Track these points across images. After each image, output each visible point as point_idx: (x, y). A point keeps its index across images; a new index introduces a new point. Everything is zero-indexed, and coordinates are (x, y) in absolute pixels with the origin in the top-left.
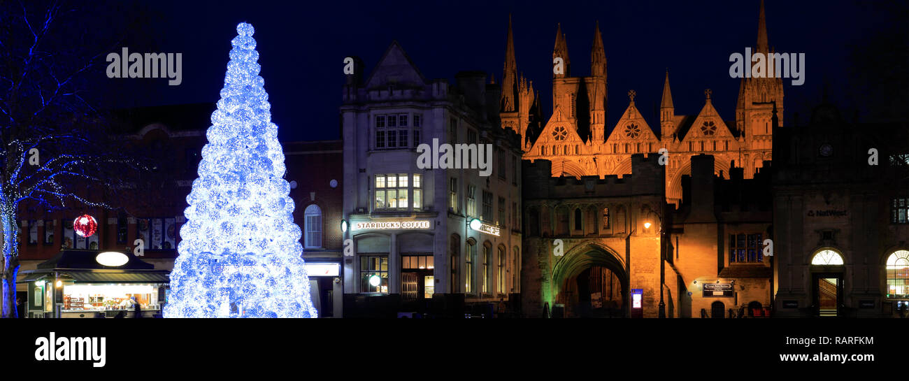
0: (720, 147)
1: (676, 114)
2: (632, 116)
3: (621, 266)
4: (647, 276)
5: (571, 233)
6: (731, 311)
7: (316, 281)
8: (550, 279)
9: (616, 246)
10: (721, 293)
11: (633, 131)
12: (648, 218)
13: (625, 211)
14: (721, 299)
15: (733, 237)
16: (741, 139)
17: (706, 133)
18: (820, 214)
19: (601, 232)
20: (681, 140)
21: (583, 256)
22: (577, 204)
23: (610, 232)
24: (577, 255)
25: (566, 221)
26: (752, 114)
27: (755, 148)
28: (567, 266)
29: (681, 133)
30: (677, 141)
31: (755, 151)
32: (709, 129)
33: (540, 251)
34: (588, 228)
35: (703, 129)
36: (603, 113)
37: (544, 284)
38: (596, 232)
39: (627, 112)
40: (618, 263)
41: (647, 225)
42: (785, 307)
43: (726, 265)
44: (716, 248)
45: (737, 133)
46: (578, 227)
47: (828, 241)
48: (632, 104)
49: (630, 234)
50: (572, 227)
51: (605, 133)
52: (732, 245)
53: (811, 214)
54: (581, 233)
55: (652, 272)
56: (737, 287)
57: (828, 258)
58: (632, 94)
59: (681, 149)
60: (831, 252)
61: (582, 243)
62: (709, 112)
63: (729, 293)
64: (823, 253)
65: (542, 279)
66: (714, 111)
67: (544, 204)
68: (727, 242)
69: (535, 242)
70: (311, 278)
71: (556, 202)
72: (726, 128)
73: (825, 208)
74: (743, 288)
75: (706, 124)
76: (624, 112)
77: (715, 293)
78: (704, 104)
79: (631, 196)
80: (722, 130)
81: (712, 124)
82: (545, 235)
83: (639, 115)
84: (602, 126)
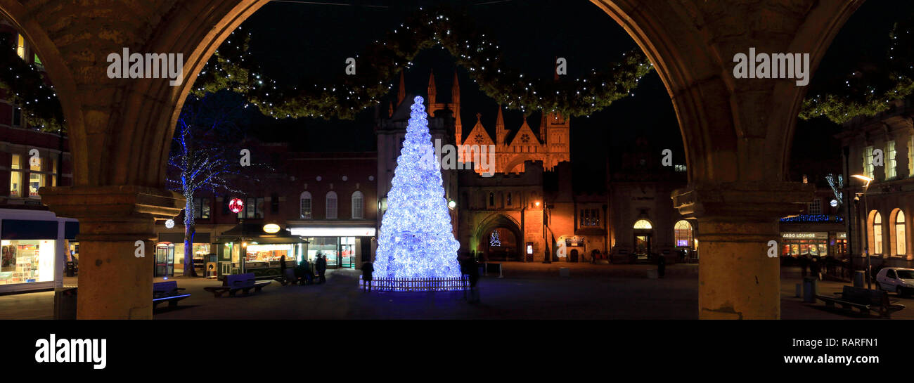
0: (532, 150)
1: (505, 129)
2: (479, 130)
3: (518, 228)
4: (535, 234)
5: (488, 208)
6: (583, 255)
7: (359, 240)
8: (475, 235)
9: (516, 216)
10: (576, 245)
11: (479, 139)
12: (538, 200)
13: (520, 194)
14: (576, 248)
15: (582, 211)
16: (545, 146)
17: (523, 141)
18: (639, 199)
19: (506, 207)
20: (509, 145)
21: (494, 221)
22: (491, 190)
23: (511, 207)
24: (491, 221)
25: (484, 200)
26: (551, 130)
27: (553, 151)
28: (484, 228)
29: (508, 140)
30: (506, 146)
31: (552, 153)
32: (525, 139)
33: (469, 219)
34: (497, 205)
35: (522, 138)
36: (460, 126)
37: (472, 239)
38: (503, 207)
39: (475, 127)
40: (516, 226)
41: (538, 204)
42: (620, 253)
43: (579, 228)
44: (573, 217)
45: (542, 142)
46: (492, 204)
47: (643, 215)
48: (479, 122)
49: (524, 208)
50: (488, 203)
51: (462, 139)
52: (582, 216)
53: (634, 199)
54: (493, 207)
55: (537, 231)
56: (585, 241)
57: (643, 224)
58: (479, 115)
59: (509, 151)
60: (645, 221)
61: (494, 213)
62: (525, 128)
63: (580, 244)
64: (641, 221)
65: (470, 236)
66: (529, 128)
67: (471, 190)
68: (579, 213)
69: (466, 213)
70: (357, 237)
71: (478, 188)
72: (536, 139)
73: (642, 195)
74: (589, 242)
75: (523, 135)
76: (473, 127)
77: (572, 245)
78: (522, 123)
79: (524, 185)
80: (533, 139)
81: (527, 136)
82: (472, 209)
83: (483, 129)
84: (460, 135)
